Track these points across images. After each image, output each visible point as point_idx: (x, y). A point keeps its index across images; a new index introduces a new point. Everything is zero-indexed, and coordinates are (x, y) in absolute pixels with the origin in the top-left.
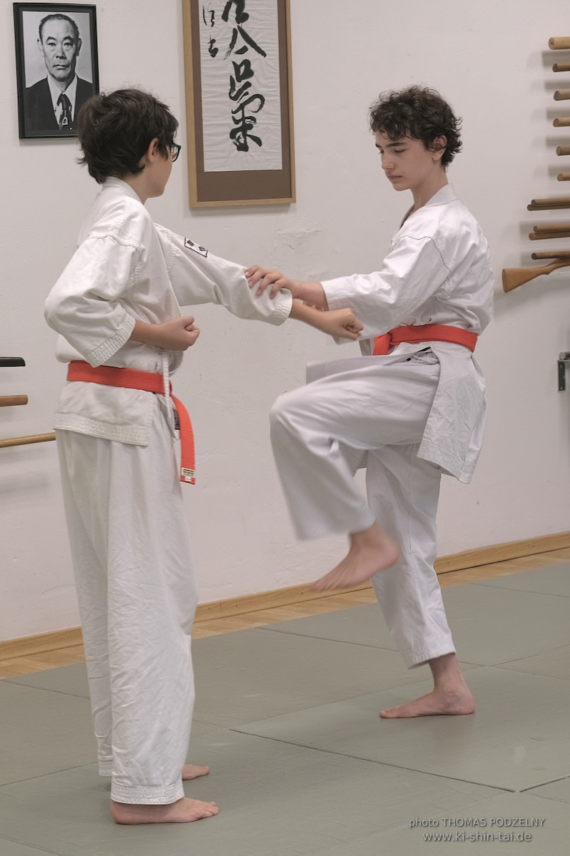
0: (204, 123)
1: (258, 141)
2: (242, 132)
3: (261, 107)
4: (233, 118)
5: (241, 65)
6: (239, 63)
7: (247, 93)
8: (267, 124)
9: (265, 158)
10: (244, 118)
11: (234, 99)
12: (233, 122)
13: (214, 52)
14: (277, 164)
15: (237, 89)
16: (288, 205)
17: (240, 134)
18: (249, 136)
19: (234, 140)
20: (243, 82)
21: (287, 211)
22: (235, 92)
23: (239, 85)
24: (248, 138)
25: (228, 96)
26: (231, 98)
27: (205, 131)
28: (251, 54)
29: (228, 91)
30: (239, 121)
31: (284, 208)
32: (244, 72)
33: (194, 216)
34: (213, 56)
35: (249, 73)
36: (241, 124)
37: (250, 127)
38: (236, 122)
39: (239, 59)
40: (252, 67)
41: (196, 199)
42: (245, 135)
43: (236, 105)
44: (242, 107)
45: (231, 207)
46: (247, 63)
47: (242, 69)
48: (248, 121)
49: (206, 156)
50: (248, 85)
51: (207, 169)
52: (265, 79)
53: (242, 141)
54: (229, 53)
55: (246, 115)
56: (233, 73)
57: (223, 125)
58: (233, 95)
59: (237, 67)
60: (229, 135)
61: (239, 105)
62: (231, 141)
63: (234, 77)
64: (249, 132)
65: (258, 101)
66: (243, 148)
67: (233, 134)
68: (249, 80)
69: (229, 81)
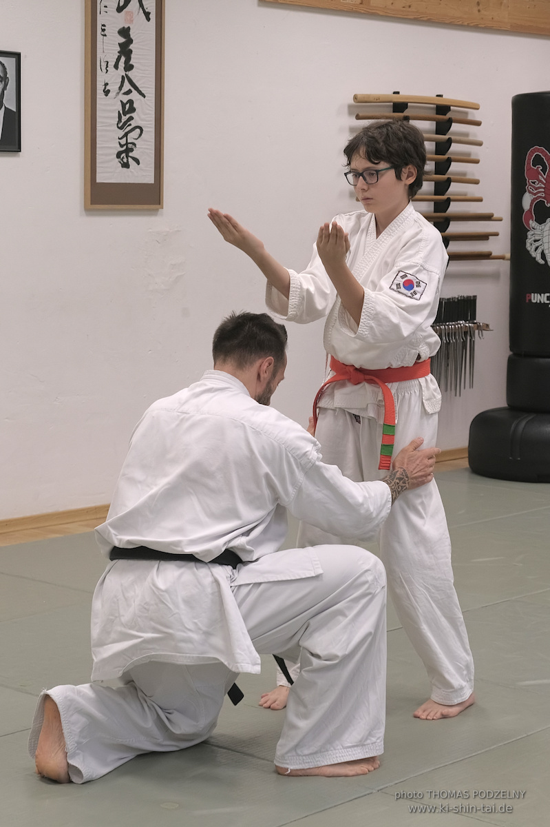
0: (97, 146)
1: (137, 161)
2: (125, 154)
3: (140, 135)
4: (120, 143)
5: (127, 103)
6: (125, 102)
7: (130, 125)
8: (144, 148)
9: (141, 174)
10: (127, 143)
11: (120, 128)
12: (119, 146)
13: (107, 92)
14: (150, 179)
15: (123, 121)
16: (157, 210)
17: (124, 155)
18: (131, 157)
19: (119, 160)
20: (128, 116)
21: (156, 215)
22: (121, 124)
23: (124, 119)
24: (130, 160)
25: (116, 126)
26: (118, 127)
27: (98, 152)
28: (134, 96)
29: (116, 123)
30: (124, 145)
31: (154, 212)
32: (129, 108)
33: (87, 215)
34: (106, 95)
35: (132, 110)
36: (125, 147)
37: (132, 150)
38: (121, 146)
39: (125, 99)
40: (135, 105)
41: (90, 203)
42: (127, 156)
43: (121, 133)
44: (126, 135)
45: (115, 210)
46: (131, 102)
47: (127, 106)
48: (130, 146)
49: (98, 170)
50: (131, 118)
51: (98, 181)
52: (144, 115)
53: (125, 160)
54: (118, 93)
55: (129, 141)
56: (120, 109)
57: (110, 148)
58: (120, 126)
59: (123, 105)
60: (115, 156)
61: (124, 133)
62: (117, 160)
63: (121, 112)
64: (130, 154)
65: (138, 131)
66: (126, 165)
67: (118, 155)
68: (132, 115)
69: (117, 115)
